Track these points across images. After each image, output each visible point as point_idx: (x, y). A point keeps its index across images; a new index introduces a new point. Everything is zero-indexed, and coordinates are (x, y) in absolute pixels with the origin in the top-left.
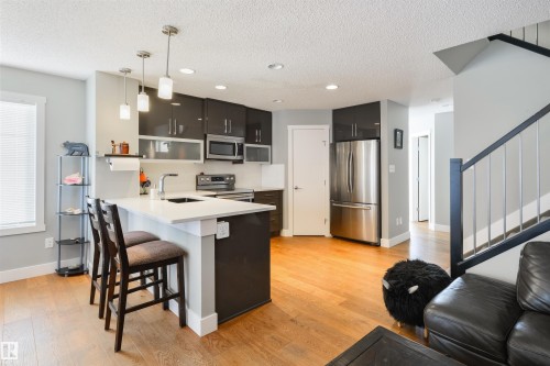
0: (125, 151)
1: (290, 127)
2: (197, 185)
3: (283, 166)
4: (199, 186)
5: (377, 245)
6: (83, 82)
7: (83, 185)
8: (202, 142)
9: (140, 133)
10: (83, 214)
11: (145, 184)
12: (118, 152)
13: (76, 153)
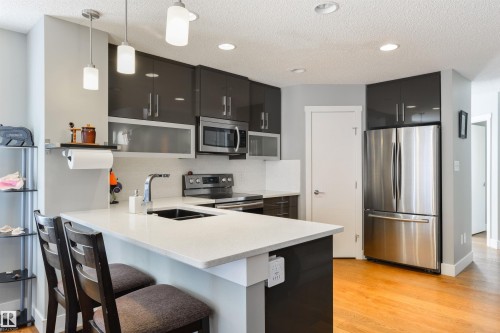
0: (89, 140)
1: (308, 109)
2: (184, 188)
3: (297, 163)
4: (186, 191)
5: (436, 273)
6: (23, 37)
7: (24, 190)
8: (192, 128)
9: (111, 113)
10: (24, 236)
11: (115, 188)
12: (79, 140)
13: (14, 142)
